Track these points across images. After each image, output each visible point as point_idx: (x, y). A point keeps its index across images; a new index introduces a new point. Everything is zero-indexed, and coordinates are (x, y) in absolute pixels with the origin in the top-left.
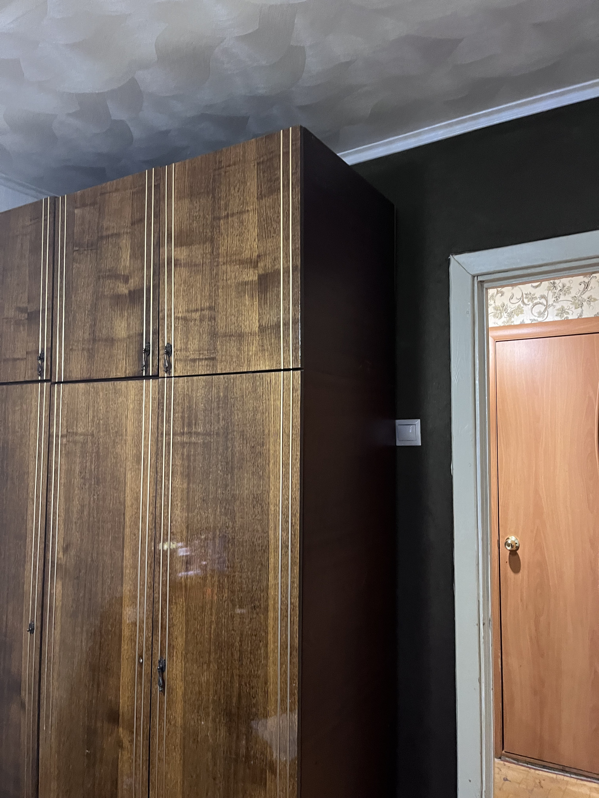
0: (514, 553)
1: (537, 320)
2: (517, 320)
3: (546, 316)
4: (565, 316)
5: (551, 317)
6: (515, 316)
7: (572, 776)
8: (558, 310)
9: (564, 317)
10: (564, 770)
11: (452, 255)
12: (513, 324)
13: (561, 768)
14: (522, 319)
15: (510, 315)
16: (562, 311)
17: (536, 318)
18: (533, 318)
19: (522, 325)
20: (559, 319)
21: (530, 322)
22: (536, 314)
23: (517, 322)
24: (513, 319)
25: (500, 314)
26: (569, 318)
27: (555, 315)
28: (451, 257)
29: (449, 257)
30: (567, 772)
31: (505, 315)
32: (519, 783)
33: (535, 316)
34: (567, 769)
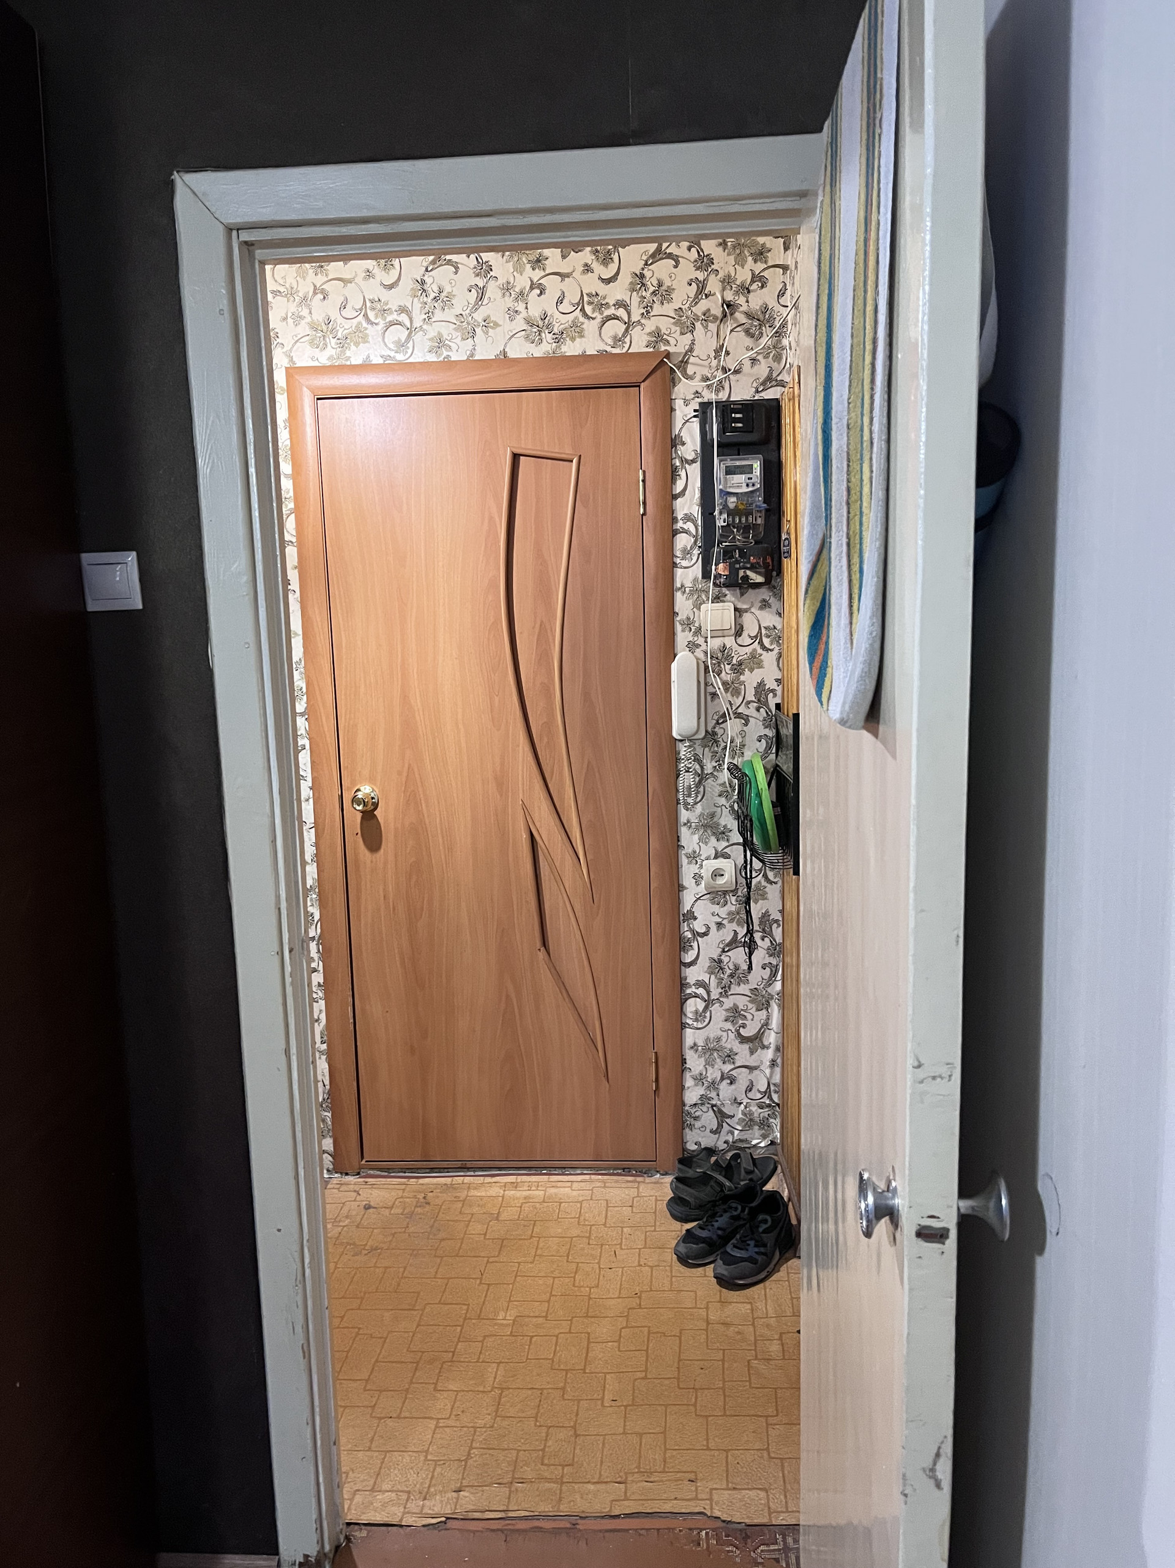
0: (369, 815)
1: (394, 357)
2: (356, 357)
3: (410, 351)
4: (445, 353)
5: (420, 355)
6: (353, 347)
7: (477, 1173)
8: (431, 339)
9: (443, 357)
10: (464, 1168)
11: (178, 172)
12: (348, 363)
13: (459, 1164)
14: (366, 354)
15: (343, 343)
16: (440, 343)
17: (392, 354)
18: (387, 352)
19: (366, 367)
20: (435, 359)
21: (381, 361)
22: (392, 346)
23: (357, 360)
24: (348, 353)
25: (322, 339)
26: (452, 359)
27: (426, 350)
28: (176, 176)
29: (173, 177)
30: (469, 1169)
31: (334, 341)
32: (392, 1207)
33: (390, 349)
34: (469, 1164)
